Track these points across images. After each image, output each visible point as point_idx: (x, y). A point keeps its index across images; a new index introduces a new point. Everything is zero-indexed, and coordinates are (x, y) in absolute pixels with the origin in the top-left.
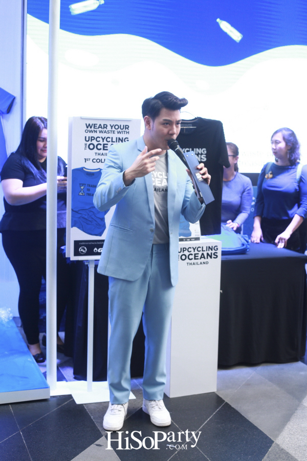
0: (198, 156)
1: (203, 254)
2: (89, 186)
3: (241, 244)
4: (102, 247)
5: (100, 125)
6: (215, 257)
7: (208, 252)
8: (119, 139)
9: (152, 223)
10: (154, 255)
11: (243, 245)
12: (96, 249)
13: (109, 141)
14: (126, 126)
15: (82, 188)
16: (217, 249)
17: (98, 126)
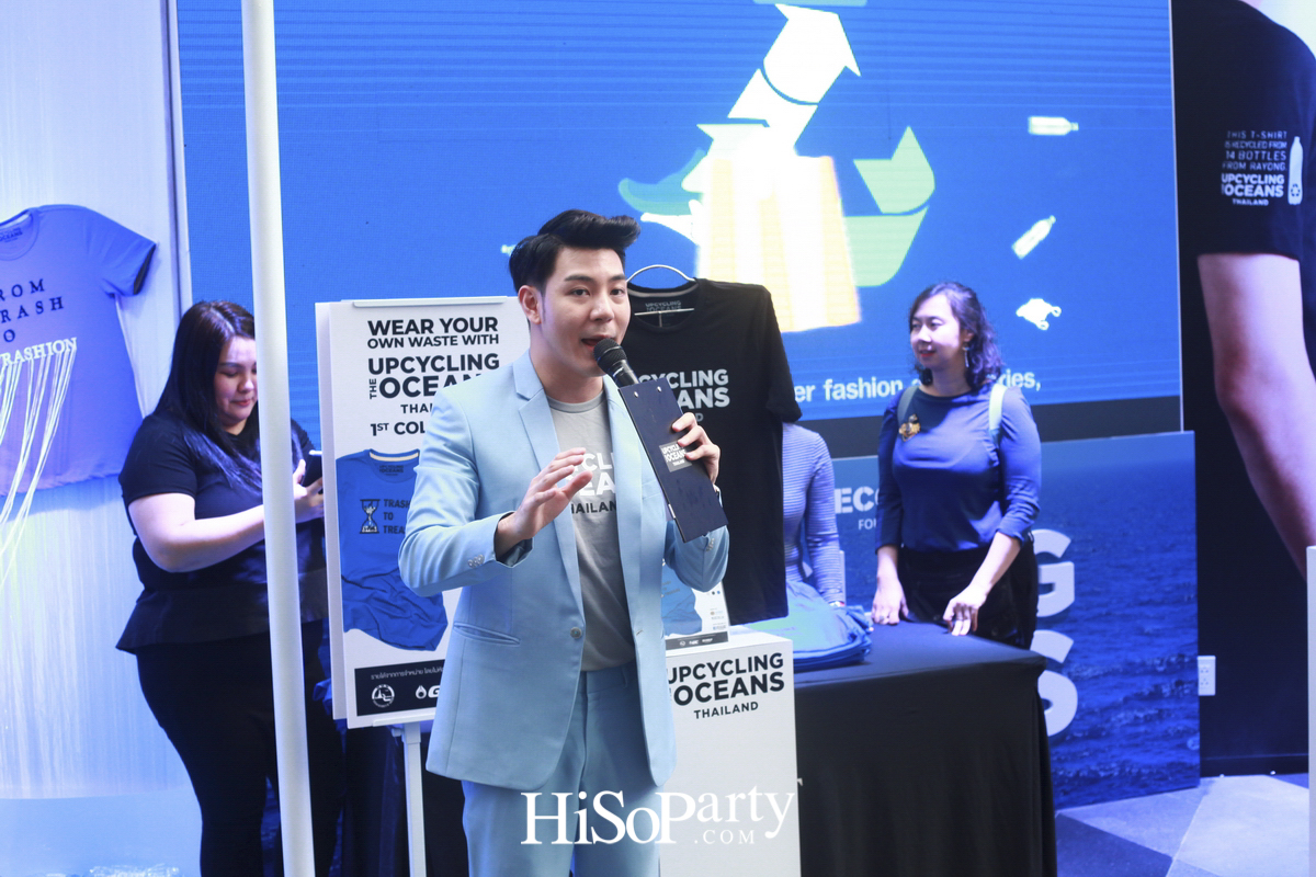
0: (705, 393)
1: (739, 681)
2: (391, 504)
3: (846, 636)
4: (439, 684)
5: (412, 322)
6: (777, 685)
7: (754, 673)
8: (471, 358)
9: (576, 612)
10: (590, 705)
11: (853, 637)
12: (421, 689)
13: (442, 369)
14: (488, 319)
15: (369, 511)
16: (781, 661)
17: (405, 325)
